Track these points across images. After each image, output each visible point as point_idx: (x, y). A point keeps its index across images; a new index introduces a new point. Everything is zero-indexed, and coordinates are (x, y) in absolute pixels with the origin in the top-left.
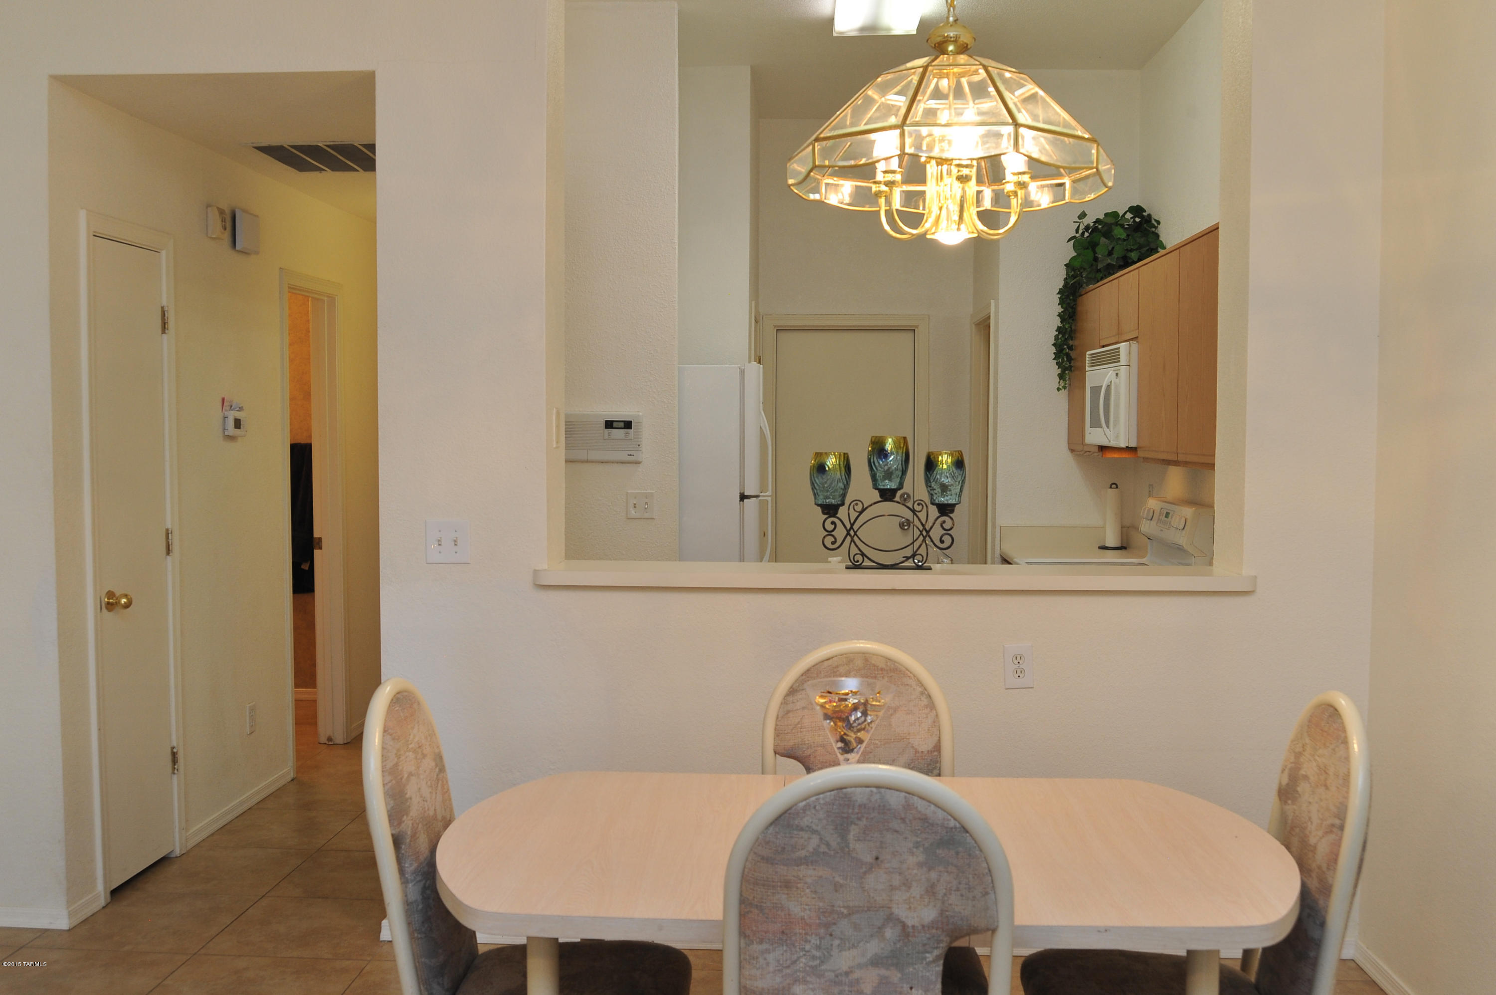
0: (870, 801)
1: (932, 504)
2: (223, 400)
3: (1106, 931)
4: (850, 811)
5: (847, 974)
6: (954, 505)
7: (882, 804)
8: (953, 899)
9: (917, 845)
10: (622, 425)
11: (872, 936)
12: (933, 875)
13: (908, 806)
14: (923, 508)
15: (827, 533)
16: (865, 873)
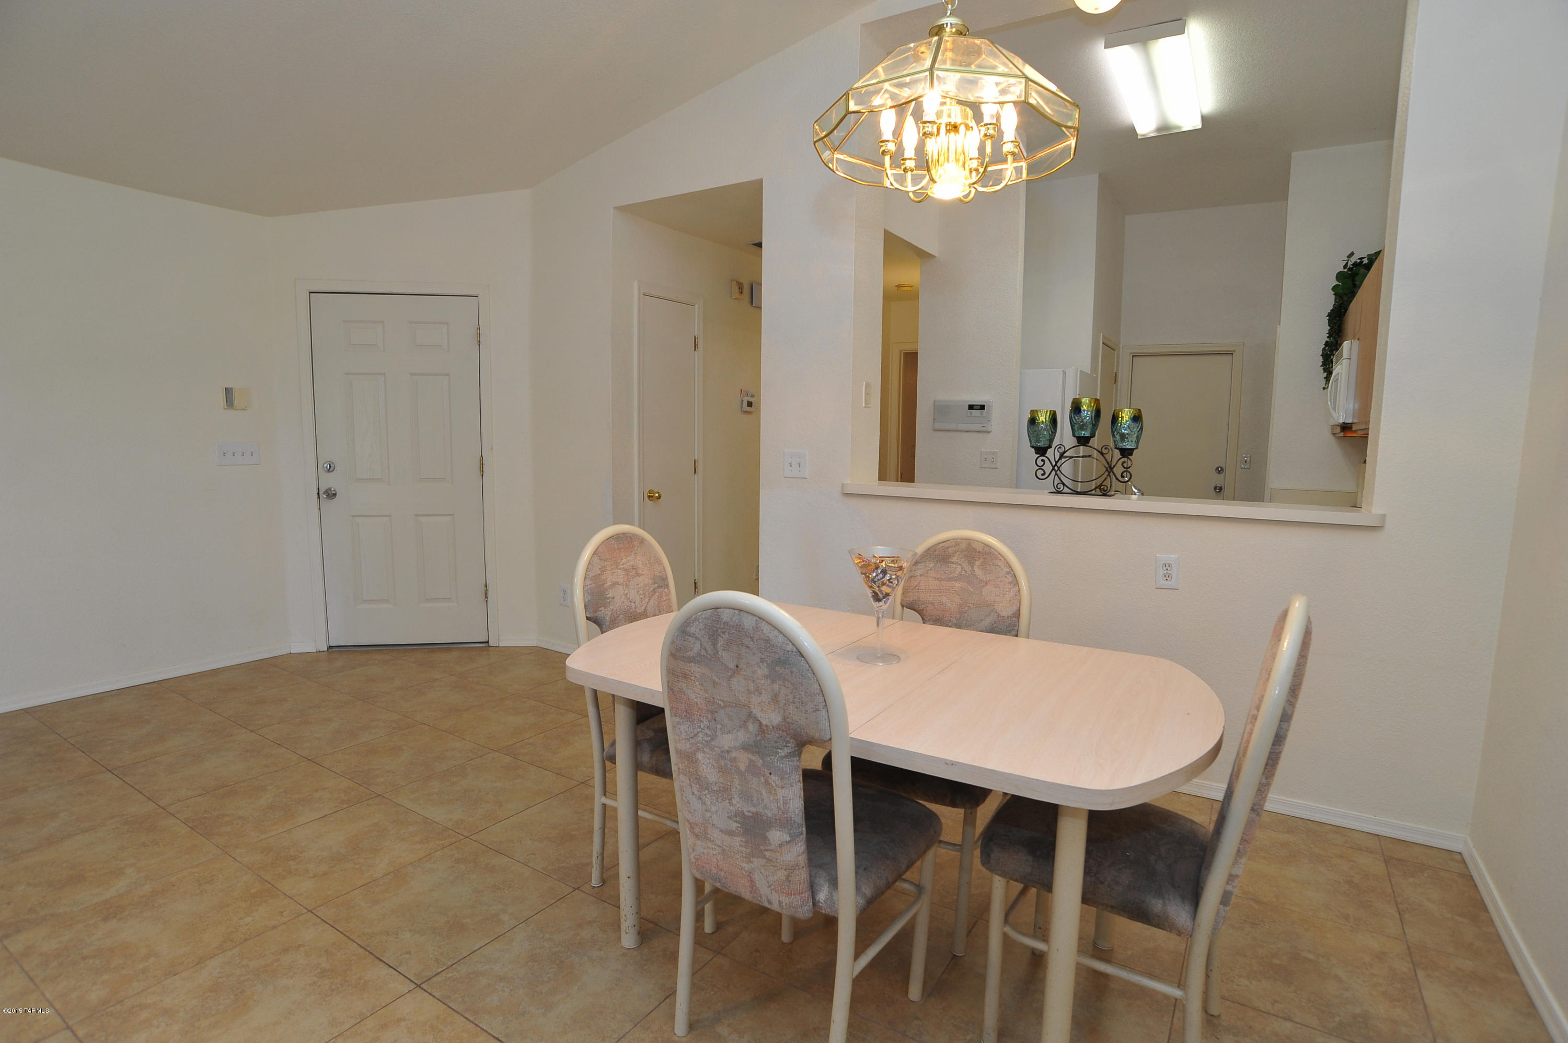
0: (732, 620)
1: (1116, 448)
2: (741, 390)
3: (952, 764)
4: (719, 626)
5: (728, 752)
6: (1132, 450)
7: (739, 624)
8: (791, 709)
9: (762, 660)
10: (979, 407)
11: (740, 727)
12: (776, 687)
13: (757, 629)
14: (1109, 452)
15: (1038, 468)
16: (731, 677)
